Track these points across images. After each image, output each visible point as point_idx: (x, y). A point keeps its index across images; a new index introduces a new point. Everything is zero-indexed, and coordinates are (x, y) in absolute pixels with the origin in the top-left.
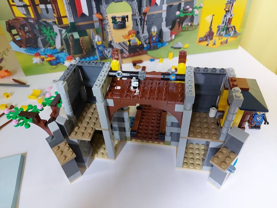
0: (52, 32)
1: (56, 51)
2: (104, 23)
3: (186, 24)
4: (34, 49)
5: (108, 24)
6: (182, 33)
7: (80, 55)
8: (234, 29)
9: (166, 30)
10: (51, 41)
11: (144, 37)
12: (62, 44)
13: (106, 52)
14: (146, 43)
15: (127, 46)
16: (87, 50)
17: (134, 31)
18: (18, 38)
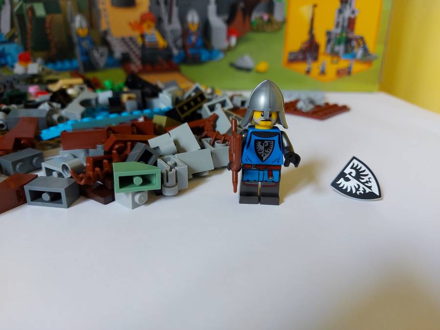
1: (0, 39)
3: (258, 15)
6: (251, 35)
7: (44, 54)
8: (362, 46)
12: (12, 25)
13: (96, 55)
14: (177, 47)
16: (58, 47)
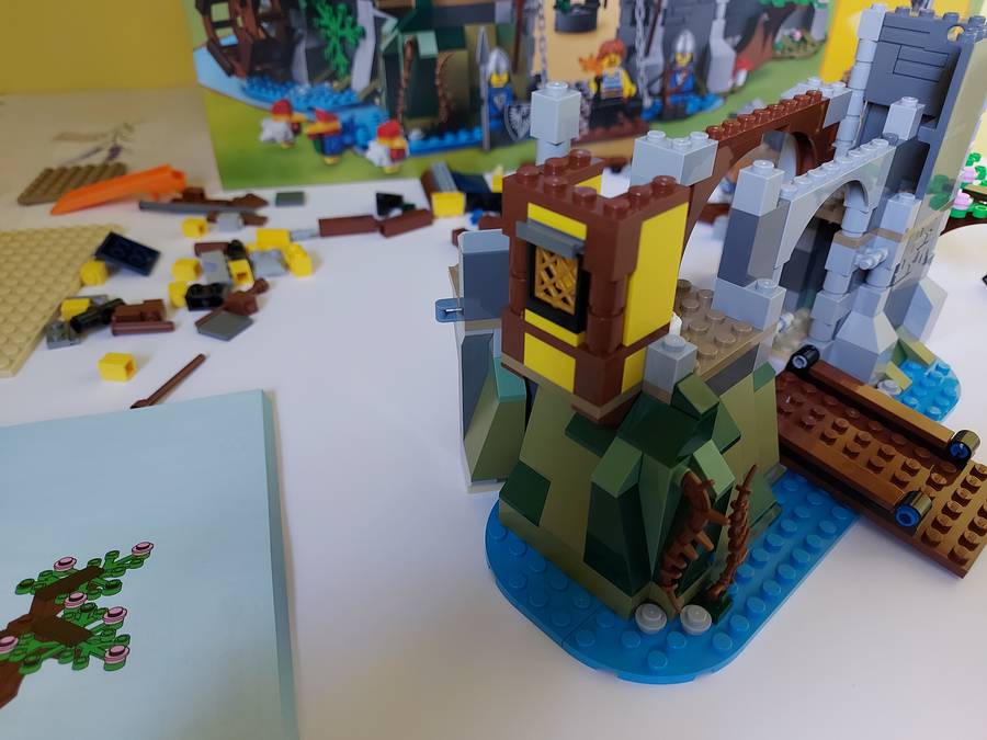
0: (348, 26)
1: (349, 100)
2: (526, 6)
3: (787, 33)
4: (276, 87)
5: (541, 12)
6: (771, 66)
7: (425, 121)
9: (722, 49)
10: (340, 59)
11: (648, 69)
12: (374, 74)
13: (516, 116)
14: (651, 94)
15: (588, 100)
16: (452, 107)
17: (621, 46)
18: (227, 37)
